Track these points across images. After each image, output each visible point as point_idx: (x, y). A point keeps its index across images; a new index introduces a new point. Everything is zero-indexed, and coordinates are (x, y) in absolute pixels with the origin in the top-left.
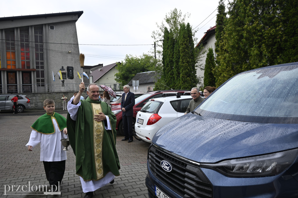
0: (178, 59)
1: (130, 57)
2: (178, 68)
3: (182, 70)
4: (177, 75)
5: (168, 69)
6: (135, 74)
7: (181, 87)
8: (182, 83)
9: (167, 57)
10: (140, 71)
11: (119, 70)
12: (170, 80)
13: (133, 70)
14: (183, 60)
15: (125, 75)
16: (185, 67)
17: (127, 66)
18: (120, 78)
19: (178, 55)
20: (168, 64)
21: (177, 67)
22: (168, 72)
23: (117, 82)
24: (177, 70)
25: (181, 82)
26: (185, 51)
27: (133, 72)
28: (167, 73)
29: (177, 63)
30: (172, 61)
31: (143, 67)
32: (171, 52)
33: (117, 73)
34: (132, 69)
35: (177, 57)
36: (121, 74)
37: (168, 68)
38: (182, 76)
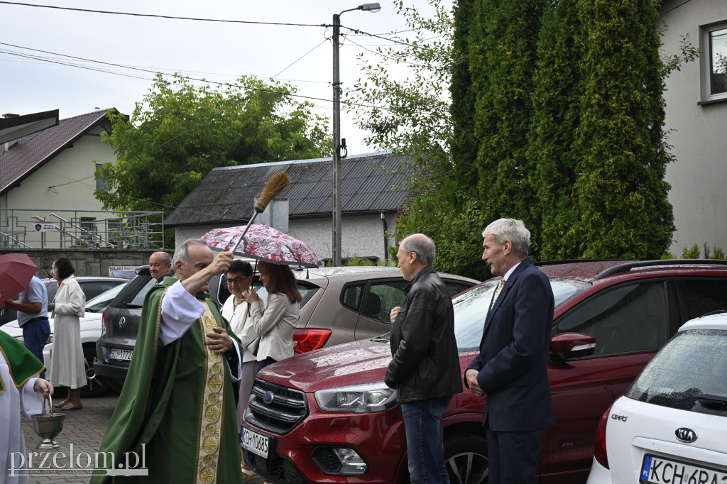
0: (564, 92)
1: (175, 89)
2: (560, 139)
3: (600, 153)
4: (555, 181)
5: (498, 143)
6: (205, 171)
7: (578, 243)
8: (596, 225)
9: (492, 79)
10: (229, 157)
11: (122, 150)
12: (505, 205)
13: (193, 151)
14: (606, 97)
15: (151, 174)
16: (618, 135)
17: (162, 128)
18: (123, 190)
19: (562, 72)
20: (494, 119)
21: (552, 136)
22: (496, 161)
23: (106, 206)
24: (555, 152)
25: (589, 215)
26: (618, 49)
27: (190, 161)
28: (485, 167)
29: (555, 112)
30: (520, 103)
31: (242, 140)
32: (515, 56)
33: (109, 165)
34: (187, 148)
35: (557, 82)
36: (132, 171)
37: (496, 138)
38: (599, 186)
